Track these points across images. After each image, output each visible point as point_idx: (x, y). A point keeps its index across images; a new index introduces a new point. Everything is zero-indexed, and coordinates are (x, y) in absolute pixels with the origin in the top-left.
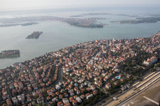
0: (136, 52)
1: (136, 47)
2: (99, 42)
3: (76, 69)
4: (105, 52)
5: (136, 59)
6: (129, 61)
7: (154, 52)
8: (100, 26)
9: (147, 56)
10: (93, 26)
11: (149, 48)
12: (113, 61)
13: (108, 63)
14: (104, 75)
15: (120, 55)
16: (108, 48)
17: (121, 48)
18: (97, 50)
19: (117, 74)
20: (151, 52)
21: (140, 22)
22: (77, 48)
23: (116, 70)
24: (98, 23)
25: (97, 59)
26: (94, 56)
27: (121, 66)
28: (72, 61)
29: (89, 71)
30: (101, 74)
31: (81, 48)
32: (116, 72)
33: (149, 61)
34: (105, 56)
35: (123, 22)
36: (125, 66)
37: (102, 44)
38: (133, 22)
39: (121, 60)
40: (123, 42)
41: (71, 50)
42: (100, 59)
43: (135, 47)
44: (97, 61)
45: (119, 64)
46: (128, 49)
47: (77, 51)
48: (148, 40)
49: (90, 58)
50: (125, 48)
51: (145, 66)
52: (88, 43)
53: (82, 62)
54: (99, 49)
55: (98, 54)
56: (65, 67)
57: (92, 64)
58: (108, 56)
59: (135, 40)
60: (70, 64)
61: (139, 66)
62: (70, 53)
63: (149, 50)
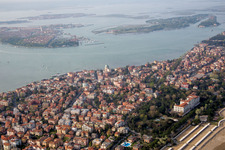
0: (154, 90)
1: (155, 81)
2: (75, 75)
3: (34, 138)
4: (91, 96)
5: (159, 105)
6: (144, 107)
7: (191, 86)
8: (73, 43)
9: (178, 95)
10: (55, 44)
11: (181, 80)
12: (112, 113)
13: (102, 117)
14: (97, 142)
15: (124, 99)
16: (97, 87)
17: (124, 85)
18: (73, 93)
19: (123, 137)
20: (186, 87)
21: (155, 28)
22: (29, 93)
23: (121, 130)
24: (67, 34)
25: (77, 111)
26: (69, 106)
28: (21, 123)
29: (64, 139)
30: (90, 141)
31: (36, 92)
32: (121, 135)
33: (185, 105)
34: (94, 104)
35: (119, 31)
36: (138, 119)
37: (81, 81)
38: (140, 30)
39: (128, 108)
40: (126, 71)
41: (15, 99)
42: (84, 111)
43: (150, 80)
44: (77, 116)
45: (125, 117)
46: (138, 86)
47: (29, 100)
48: (176, 65)
49: (62, 111)
50: (131, 84)
51: (176, 115)
52: (52, 81)
53: (45, 122)
54: (78, 92)
55: (78, 102)
56: (8, 138)
57: (68, 122)
58: (98, 103)
59: (149, 66)
60: (18, 128)
61: (165, 118)
62: (12, 106)
63: (182, 84)
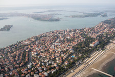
0: (84, 38)
1: (85, 35)
2: (57, 31)
3: (42, 52)
4: (62, 39)
5: (85, 43)
6: (80, 44)
7: (97, 37)
8: (57, 20)
9: (92, 40)
10: (52, 20)
11: (93, 35)
12: (69, 45)
13: (65, 46)
14: (62, 55)
15: (73, 40)
16: (65, 36)
17: (74, 36)
18: (56, 37)
19: (72, 54)
21: (86, 16)
22: (41, 37)
23: (71, 51)
24: (56, 17)
25: (57, 44)
26: (54, 42)
27: (75, 49)
28: (38, 47)
29: (52, 53)
30: (60, 54)
31: (44, 36)
32: (71, 53)
33: (94, 44)
34: (63, 42)
35: (74, 17)
36: (77, 48)
37: (59, 33)
38: (81, 16)
39: (74, 44)
40: (75, 31)
41: (37, 38)
42: (59, 44)
43: (83, 34)
44: (57, 46)
45: (73, 47)
46: (79, 36)
47: (41, 39)
48: (92, 29)
49: (52, 44)
50: (76, 35)
51: (91, 47)
52: (49, 33)
53: (46, 47)
54: (58, 37)
55: (58, 41)
56: (34, 52)
57: (53, 48)
59: (83, 29)
60: (37, 49)
61: (87, 48)
62: (36, 40)
63: (94, 36)
